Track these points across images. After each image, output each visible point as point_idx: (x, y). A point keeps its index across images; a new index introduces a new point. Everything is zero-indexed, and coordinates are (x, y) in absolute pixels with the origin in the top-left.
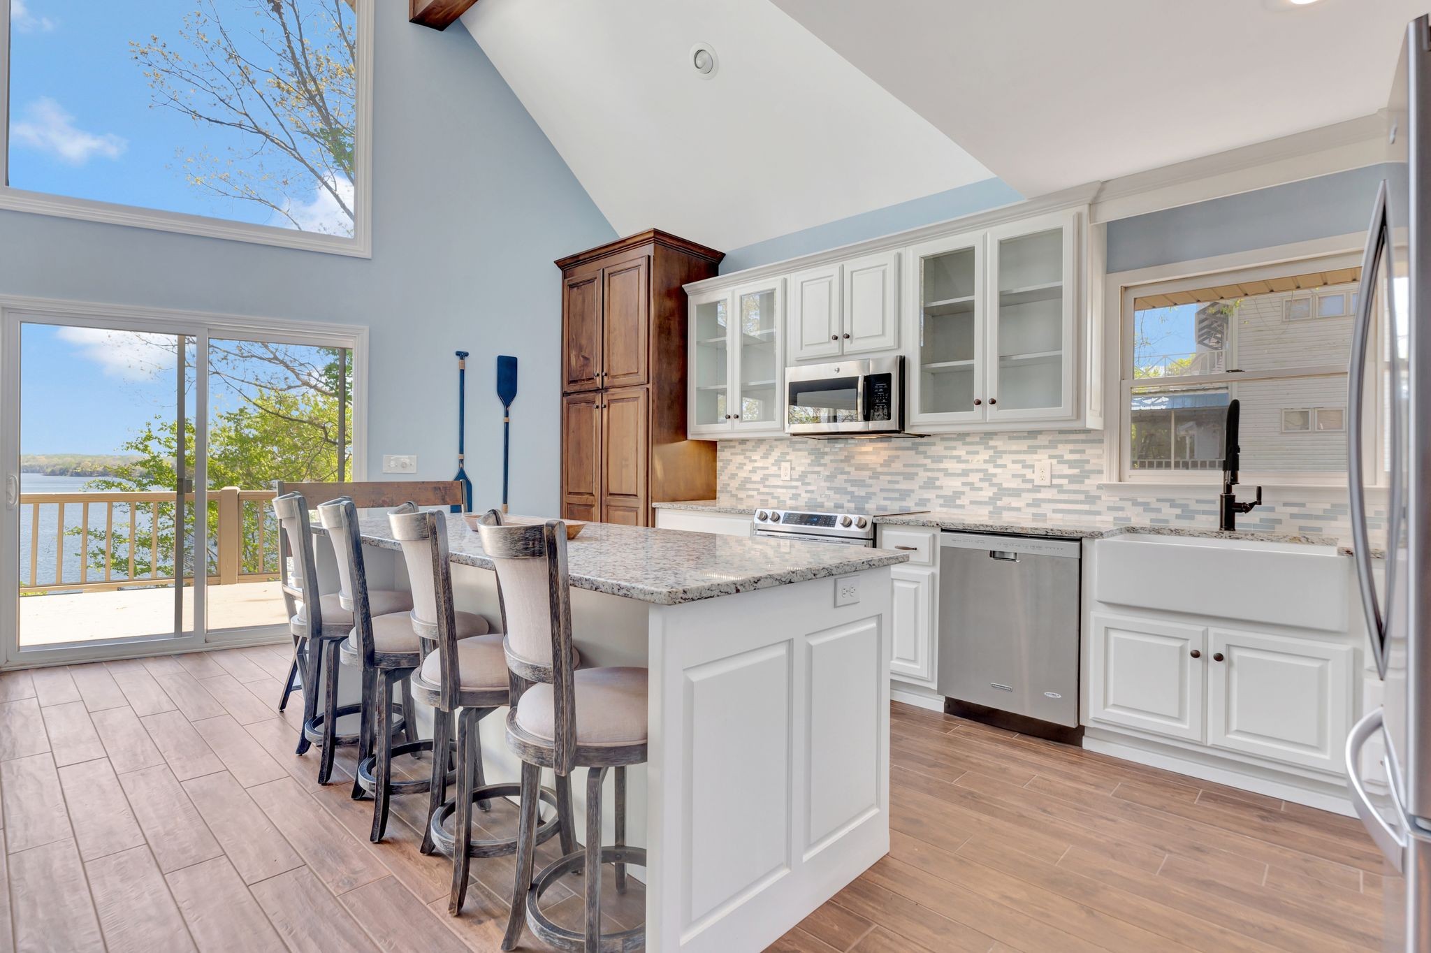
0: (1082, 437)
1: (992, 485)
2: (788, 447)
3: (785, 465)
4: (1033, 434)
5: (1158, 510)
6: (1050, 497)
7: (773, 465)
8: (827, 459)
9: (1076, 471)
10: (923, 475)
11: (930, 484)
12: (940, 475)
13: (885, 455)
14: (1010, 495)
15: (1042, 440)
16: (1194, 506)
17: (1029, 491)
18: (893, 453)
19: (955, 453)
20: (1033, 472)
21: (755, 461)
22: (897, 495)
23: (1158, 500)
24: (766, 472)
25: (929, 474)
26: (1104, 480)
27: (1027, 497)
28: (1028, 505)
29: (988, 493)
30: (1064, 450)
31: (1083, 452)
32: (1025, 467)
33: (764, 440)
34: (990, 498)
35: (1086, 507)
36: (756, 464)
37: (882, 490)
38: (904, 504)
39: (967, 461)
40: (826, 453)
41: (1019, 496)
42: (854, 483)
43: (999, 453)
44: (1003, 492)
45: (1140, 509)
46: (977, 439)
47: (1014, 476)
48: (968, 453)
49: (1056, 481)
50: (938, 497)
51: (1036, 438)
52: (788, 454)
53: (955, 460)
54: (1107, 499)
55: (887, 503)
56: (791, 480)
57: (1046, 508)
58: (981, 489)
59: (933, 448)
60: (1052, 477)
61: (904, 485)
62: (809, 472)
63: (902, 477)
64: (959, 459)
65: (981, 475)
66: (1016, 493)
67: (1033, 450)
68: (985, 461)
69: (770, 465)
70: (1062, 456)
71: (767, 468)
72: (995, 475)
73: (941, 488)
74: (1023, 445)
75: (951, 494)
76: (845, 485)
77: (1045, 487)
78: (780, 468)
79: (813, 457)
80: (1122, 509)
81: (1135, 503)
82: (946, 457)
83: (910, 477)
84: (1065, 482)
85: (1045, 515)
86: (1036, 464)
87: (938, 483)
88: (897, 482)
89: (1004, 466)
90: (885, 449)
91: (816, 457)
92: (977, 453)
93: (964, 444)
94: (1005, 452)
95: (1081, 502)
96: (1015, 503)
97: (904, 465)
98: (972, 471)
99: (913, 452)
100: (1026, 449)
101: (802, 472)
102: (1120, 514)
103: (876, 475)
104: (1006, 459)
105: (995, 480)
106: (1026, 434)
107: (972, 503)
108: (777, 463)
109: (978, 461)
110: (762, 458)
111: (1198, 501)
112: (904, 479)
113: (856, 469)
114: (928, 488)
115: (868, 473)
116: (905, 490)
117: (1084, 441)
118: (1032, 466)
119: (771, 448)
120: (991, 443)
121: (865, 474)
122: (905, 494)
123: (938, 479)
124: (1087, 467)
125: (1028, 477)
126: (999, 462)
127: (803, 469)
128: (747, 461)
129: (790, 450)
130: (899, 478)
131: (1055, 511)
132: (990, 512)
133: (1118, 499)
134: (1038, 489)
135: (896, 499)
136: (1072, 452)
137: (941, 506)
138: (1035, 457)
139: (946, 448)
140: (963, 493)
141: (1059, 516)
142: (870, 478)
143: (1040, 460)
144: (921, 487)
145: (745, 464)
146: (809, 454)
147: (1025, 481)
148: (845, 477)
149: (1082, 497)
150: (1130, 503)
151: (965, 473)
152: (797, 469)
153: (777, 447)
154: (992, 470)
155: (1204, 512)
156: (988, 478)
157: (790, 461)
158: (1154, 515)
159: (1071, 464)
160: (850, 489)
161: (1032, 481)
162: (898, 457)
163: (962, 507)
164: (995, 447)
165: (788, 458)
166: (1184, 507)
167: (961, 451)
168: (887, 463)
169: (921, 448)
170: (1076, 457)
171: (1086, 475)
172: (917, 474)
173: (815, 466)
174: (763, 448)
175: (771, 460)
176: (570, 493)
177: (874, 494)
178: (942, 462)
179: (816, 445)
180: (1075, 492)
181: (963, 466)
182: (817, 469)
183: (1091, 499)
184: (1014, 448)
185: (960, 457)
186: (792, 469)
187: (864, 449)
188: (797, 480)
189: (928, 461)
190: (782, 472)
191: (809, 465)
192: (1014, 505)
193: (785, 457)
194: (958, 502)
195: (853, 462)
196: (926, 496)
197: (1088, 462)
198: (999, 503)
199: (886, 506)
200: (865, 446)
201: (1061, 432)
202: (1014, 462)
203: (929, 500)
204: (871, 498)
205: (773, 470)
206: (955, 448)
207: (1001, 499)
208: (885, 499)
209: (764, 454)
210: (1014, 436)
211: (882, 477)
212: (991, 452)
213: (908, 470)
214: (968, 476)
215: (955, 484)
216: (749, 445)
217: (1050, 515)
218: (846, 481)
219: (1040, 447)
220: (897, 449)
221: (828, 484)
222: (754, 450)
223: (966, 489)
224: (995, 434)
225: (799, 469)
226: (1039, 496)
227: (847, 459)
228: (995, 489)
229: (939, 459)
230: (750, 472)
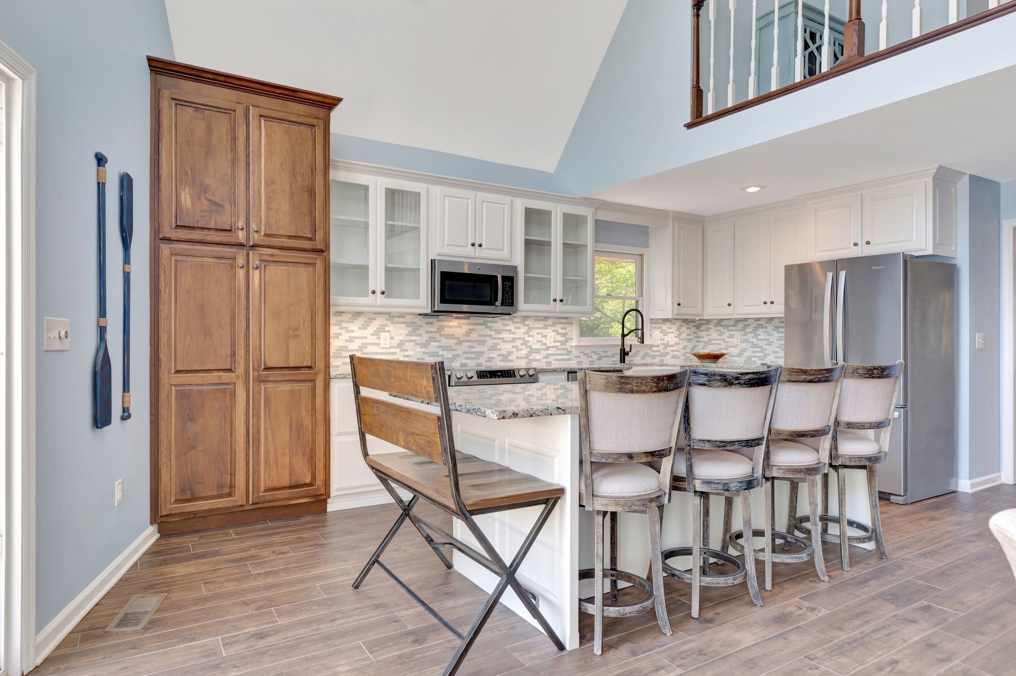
0: (565, 321)
1: (527, 347)
2: (387, 319)
3: (383, 335)
4: (546, 318)
5: (591, 357)
6: (553, 353)
7: (372, 335)
8: (421, 331)
9: (563, 339)
10: (490, 342)
11: (494, 348)
12: (500, 341)
13: (465, 328)
14: (536, 353)
15: (550, 322)
16: (602, 354)
17: (544, 350)
18: (470, 327)
19: (508, 328)
20: (546, 339)
21: (353, 331)
22: (474, 356)
23: (592, 352)
24: (364, 341)
25: (493, 341)
26: (574, 343)
27: (543, 353)
28: (544, 358)
29: (525, 352)
30: (558, 327)
31: (565, 329)
32: (542, 336)
33: (363, 313)
34: (526, 355)
35: (567, 357)
36: (353, 335)
37: (464, 353)
38: (478, 361)
39: (514, 333)
40: (421, 326)
41: (539, 353)
42: (444, 348)
43: (530, 329)
44: (533, 351)
45: (586, 356)
46: (520, 320)
47: (538, 341)
48: (515, 328)
49: (556, 344)
50: (499, 355)
51: (547, 321)
52: (387, 326)
53: (508, 332)
54: (575, 352)
55: (468, 361)
56: (391, 347)
57: (552, 359)
58: (521, 350)
59: (496, 324)
60: (554, 341)
61: (478, 349)
62: (406, 341)
63: (477, 343)
64: (510, 332)
65: (522, 341)
66: (538, 351)
67: (545, 327)
68: (524, 333)
69: (369, 336)
70: (558, 331)
71: (366, 338)
72: (528, 341)
73: (500, 350)
74: (540, 324)
75: (506, 353)
76: (437, 350)
77: (551, 347)
78: (379, 338)
79: (410, 329)
80: (579, 357)
81: (584, 354)
82: (503, 330)
83: (482, 343)
84: (559, 344)
85: (551, 362)
86: (548, 335)
87: (498, 347)
88: (474, 347)
89: (533, 336)
90: (467, 324)
91: (412, 329)
92: (520, 328)
93: (513, 323)
94: (533, 328)
95: (566, 355)
96: (538, 357)
97: (479, 336)
98: (517, 339)
99: (484, 327)
100: (543, 326)
101: (401, 341)
102: (579, 359)
103: (460, 342)
104: (534, 332)
105: (529, 344)
106: (542, 318)
107: (517, 358)
108: (376, 334)
109: (520, 333)
110: (360, 328)
111: (603, 352)
112: (479, 344)
113: (446, 338)
114: (493, 350)
115: (455, 341)
116: (479, 352)
117: (566, 323)
118: (546, 336)
119: (370, 320)
120: (527, 323)
121: (453, 341)
122: (479, 354)
123: (498, 344)
124: (567, 337)
125: (544, 342)
126: (531, 333)
127: (401, 338)
128: (343, 331)
129: (389, 323)
130: (475, 344)
131: (555, 360)
132: (526, 363)
133: (578, 352)
134: (548, 348)
135: (474, 358)
136: (562, 329)
137: (501, 361)
138: (547, 331)
139: (503, 325)
140: (512, 352)
141: (557, 362)
142: (456, 344)
143: (548, 333)
144: (488, 350)
145: (341, 334)
146: (406, 326)
147: (543, 344)
148: (437, 344)
149: (565, 352)
150: (582, 354)
151: (513, 340)
152: (396, 338)
153: (375, 319)
154: (527, 339)
155: (605, 357)
156: (525, 343)
157: (389, 332)
158: (590, 359)
159: (563, 335)
160: (441, 353)
161: (546, 344)
162: (474, 330)
163: (512, 361)
164: (528, 325)
165: (387, 329)
166: (599, 354)
167: (511, 327)
168: (468, 333)
169: (489, 324)
170: (563, 331)
171: (567, 340)
172: (486, 341)
173: (412, 335)
174: (361, 321)
175: (371, 329)
176: (177, 372)
177: (458, 355)
178: (501, 333)
179: (412, 319)
180: (564, 349)
181: (512, 336)
182: (413, 338)
183: (569, 353)
184: (537, 326)
185: (511, 330)
186: (392, 338)
187: (451, 324)
188: (396, 347)
189: (493, 333)
190: (382, 341)
191: (407, 335)
192: (538, 358)
193: (384, 329)
194: (510, 358)
195: (443, 333)
196: (492, 355)
197: (567, 334)
198: (531, 358)
199: (467, 363)
200: (451, 321)
201: (558, 318)
202: (538, 333)
203: (493, 358)
204: (456, 359)
205: (373, 339)
206: (507, 325)
207: (531, 355)
208: (466, 358)
209: (362, 325)
210: (537, 319)
211: (464, 344)
212: (526, 328)
213: (481, 338)
214: (515, 342)
215: (508, 347)
216: (345, 317)
217: (553, 362)
218: (438, 347)
219: (548, 326)
220: (475, 324)
221: (423, 350)
222: (351, 321)
223: (514, 350)
224: (528, 317)
225: (398, 338)
226: (549, 352)
227: (439, 331)
228: (529, 349)
229: (499, 332)
230: (347, 341)
